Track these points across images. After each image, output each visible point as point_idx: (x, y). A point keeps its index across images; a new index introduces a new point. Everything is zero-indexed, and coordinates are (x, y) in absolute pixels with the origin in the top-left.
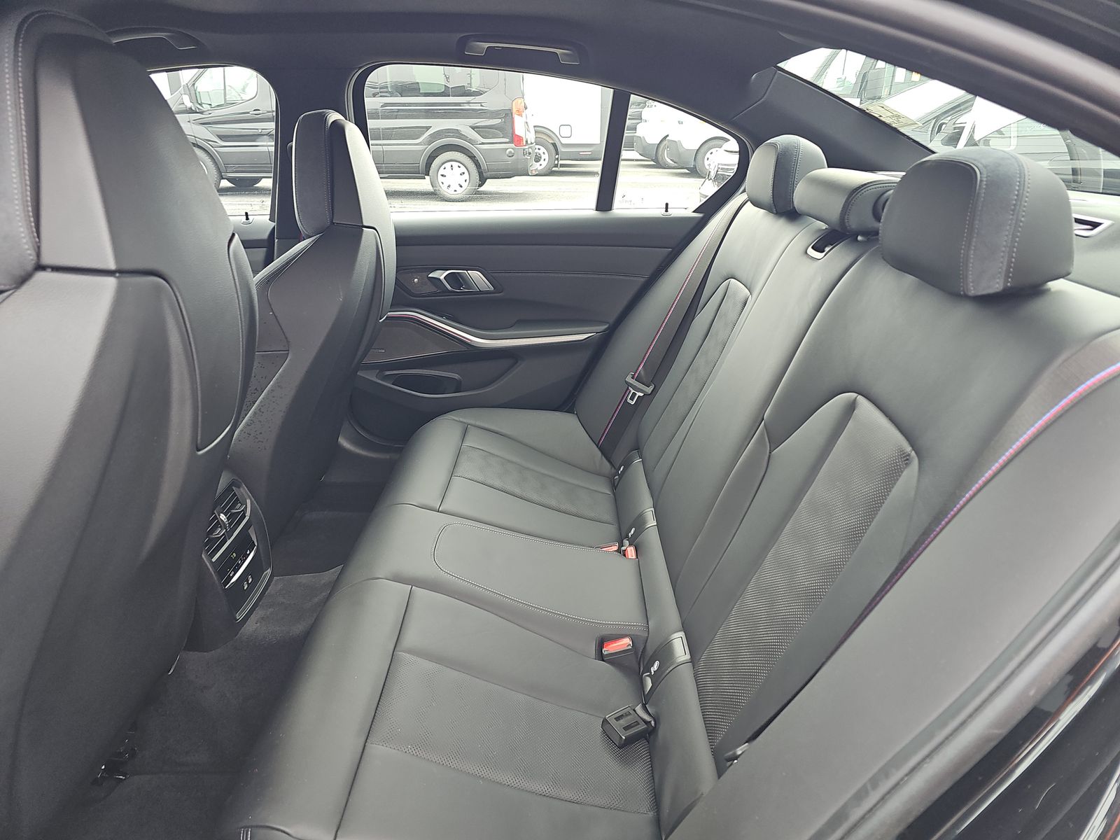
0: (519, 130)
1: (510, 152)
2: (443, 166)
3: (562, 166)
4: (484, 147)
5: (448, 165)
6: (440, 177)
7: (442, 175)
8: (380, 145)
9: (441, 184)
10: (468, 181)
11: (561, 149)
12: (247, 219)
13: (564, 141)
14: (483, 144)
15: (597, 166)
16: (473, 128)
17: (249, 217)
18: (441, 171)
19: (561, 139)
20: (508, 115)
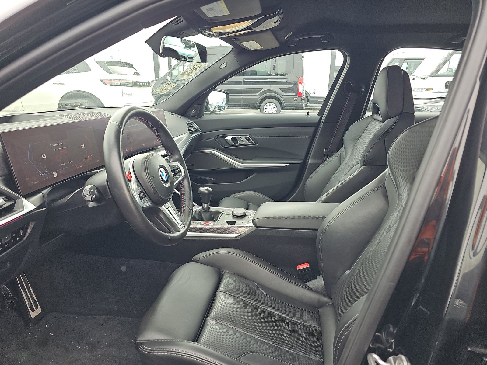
0: (300, 90)
1: (296, 99)
2: (266, 105)
3: (310, 106)
4: (284, 96)
5: (268, 104)
6: (264, 109)
7: (266, 108)
8: (241, 95)
9: (265, 112)
10: (276, 111)
11: (310, 99)
12: (308, 114)
13: (311, 95)
14: (284, 95)
15: (320, 106)
16: (281, 89)
17: (309, 114)
18: (265, 107)
19: (310, 95)
20: (296, 84)
